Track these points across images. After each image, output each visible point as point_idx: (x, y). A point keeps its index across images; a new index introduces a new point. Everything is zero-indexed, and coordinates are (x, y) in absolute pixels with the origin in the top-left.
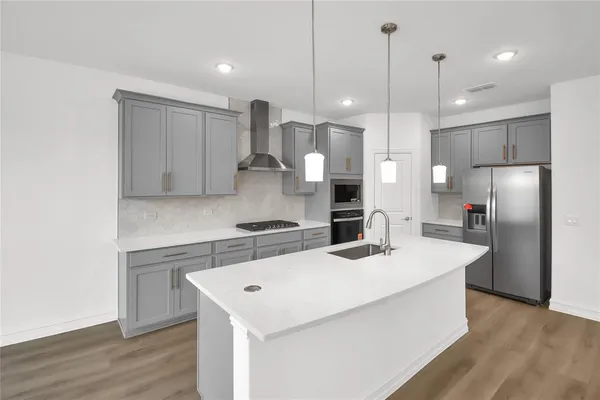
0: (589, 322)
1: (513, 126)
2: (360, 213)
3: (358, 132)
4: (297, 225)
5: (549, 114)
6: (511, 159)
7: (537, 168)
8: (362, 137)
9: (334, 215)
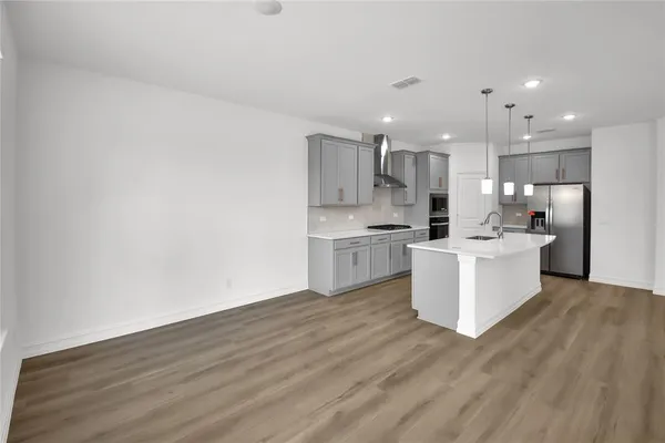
0: (616, 286)
1: (563, 156)
2: (447, 219)
3: (445, 156)
4: (409, 227)
5: (590, 148)
6: (561, 180)
7: (581, 186)
8: (447, 161)
9: (432, 220)
